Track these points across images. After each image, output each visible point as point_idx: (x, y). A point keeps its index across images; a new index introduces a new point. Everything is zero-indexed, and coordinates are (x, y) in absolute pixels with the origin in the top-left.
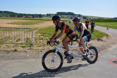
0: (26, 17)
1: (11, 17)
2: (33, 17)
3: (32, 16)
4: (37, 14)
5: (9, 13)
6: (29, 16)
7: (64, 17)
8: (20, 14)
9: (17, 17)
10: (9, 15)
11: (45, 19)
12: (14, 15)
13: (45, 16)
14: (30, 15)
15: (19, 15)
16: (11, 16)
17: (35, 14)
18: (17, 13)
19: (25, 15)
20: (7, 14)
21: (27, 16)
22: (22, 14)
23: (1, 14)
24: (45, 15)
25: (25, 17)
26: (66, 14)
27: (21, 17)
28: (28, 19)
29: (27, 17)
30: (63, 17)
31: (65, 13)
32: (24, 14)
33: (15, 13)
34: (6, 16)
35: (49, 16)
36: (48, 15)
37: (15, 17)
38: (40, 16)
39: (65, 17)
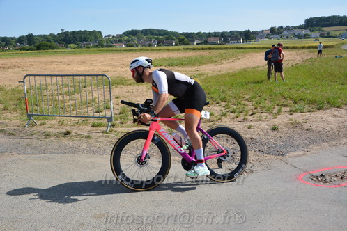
0: (201, 44)
1: (160, 46)
2: (226, 41)
3: (220, 39)
4: (237, 32)
5: (156, 35)
6: (210, 40)
7: (332, 34)
8: (187, 33)
9: (176, 45)
10: (156, 39)
11: (261, 46)
12: (167, 39)
13: (262, 37)
14: (215, 35)
15: (182, 37)
16: (160, 43)
17: (231, 32)
18: (178, 33)
19: (199, 36)
20: (150, 36)
21: (204, 39)
22: (191, 33)
23: (135, 38)
24: (263, 31)
25: (199, 42)
26: (341, 21)
27: (188, 44)
28: (210, 49)
29: (206, 43)
30: (328, 34)
31: (339, 17)
32: (198, 34)
33: (173, 33)
34: (147, 44)
35: (277, 35)
36: (273, 30)
37: (170, 44)
38: (247, 36)
39: (338, 33)
